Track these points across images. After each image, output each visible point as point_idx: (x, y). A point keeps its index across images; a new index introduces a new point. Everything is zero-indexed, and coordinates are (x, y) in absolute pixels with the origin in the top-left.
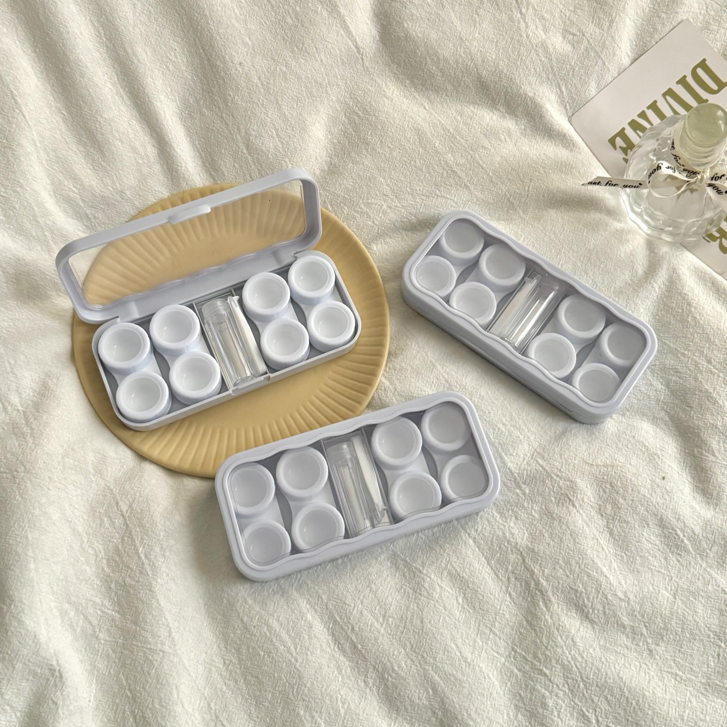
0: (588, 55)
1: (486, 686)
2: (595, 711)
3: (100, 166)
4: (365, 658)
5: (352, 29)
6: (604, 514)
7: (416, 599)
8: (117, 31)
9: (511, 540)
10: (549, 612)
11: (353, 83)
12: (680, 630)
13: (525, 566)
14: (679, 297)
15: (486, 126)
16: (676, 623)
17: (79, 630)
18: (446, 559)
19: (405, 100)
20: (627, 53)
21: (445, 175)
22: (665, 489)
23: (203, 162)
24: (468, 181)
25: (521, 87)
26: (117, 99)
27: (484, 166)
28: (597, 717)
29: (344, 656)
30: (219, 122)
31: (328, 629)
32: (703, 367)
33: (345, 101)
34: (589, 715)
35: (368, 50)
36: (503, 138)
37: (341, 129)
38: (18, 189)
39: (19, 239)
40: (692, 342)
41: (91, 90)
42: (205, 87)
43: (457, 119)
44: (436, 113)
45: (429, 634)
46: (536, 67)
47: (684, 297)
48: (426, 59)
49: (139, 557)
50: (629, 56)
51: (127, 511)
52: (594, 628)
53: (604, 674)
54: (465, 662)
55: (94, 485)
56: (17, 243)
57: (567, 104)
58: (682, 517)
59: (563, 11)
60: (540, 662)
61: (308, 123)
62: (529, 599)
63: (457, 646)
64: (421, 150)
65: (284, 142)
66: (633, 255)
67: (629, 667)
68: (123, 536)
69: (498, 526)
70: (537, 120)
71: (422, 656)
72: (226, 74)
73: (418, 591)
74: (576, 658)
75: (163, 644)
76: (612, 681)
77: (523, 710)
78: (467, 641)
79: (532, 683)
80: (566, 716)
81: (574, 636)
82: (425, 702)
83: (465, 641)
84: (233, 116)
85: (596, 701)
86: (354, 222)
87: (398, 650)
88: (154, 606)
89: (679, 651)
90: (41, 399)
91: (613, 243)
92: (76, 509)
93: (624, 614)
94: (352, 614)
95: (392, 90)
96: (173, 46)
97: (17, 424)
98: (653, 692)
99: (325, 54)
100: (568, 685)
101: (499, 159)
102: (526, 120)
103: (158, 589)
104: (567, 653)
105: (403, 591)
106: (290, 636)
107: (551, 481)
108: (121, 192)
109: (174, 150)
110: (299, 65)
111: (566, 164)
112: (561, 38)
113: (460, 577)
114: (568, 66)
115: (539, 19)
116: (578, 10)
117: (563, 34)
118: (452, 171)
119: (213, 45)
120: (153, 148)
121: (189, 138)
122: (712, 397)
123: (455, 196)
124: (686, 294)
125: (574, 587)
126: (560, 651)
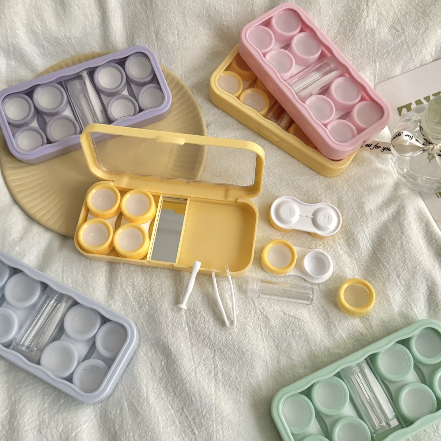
0: (402, 46)
3: (61, 19)
6: (279, 348)
9: (212, 339)
14: (398, 226)
20: (431, 54)
23: (127, 37)
30: (143, 14)
32: (392, 278)
40: (393, 259)
47: (401, 226)
50: (432, 56)
54: (147, 402)
57: (377, 76)
59: (397, 13)
60: (195, 424)
62: (206, 381)
63: (147, 390)
65: (181, 40)
74: (219, 432)
81: (224, 417)
84: (153, 13)
104: (215, 426)
107: (255, 313)
108: (69, 39)
109: (110, 23)
112: (387, 30)
114: (385, 50)
115: (378, 13)
116: (407, 16)
117: (390, 28)
120: (98, 18)
121: (123, 19)
122: (389, 301)
124: (404, 225)
125: (237, 386)
126: (211, 422)
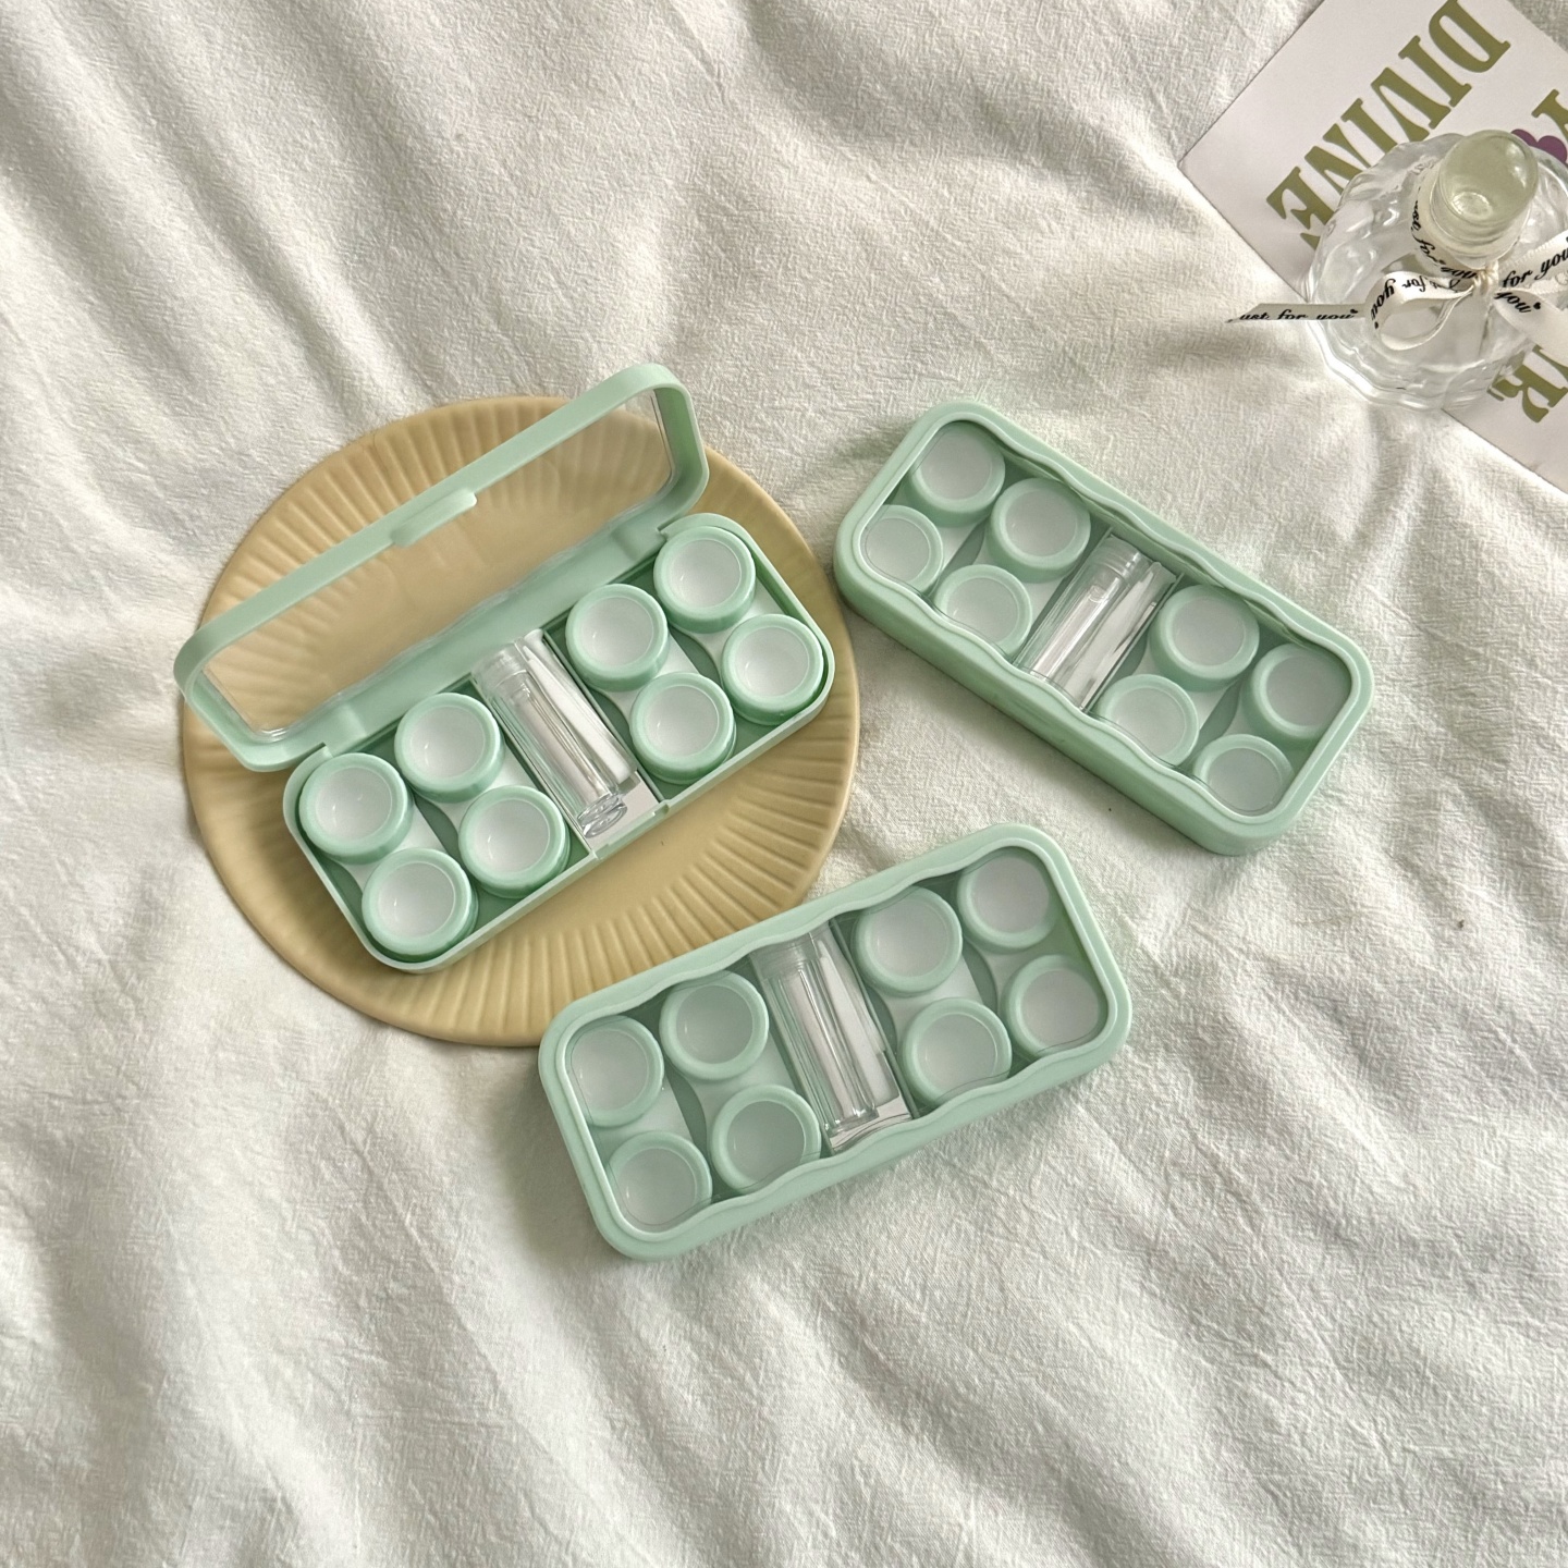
0: (1207, 17)
1: (1149, 1401)
2: (1375, 1422)
3: (188, 407)
4: (896, 1378)
5: (690, 23)
6: (1345, 1019)
7: (983, 1243)
8: (180, 100)
9: (1164, 1097)
10: (1258, 1236)
11: (706, 142)
12: (1527, 1234)
13: (1197, 1148)
14: (1453, 535)
15: (1004, 203)
16: (1517, 1221)
17: (307, 1405)
18: (1035, 1154)
19: (823, 165)
21: (931, 325)
22: (1467, 947)
23: (405, 361)
24: (981, 333)
25: (1072, 108)
26: (202, 253)
27: (1013, 294)
28: (1381, 1435)
29: (855, 1379)
30: (430, 272)
31: (815, 1329)
32: (1519, 676)
33: (695, 184)
34: (1365, 1432)
35: (729, 64)
36: (1043, 224)
37: (695, 248)
38: (20, 487)
39: (37, 595)
40: (1491, 627)
41: (141, 242)
42: (388, 198)
43: (943, 195)
44: (894, 187)
45: (1019, 1312)
46: (1098, 61)
47: (1461, 530)
48: (858, 69)
49: (408, 1236)
50: (1292, 8)
51: (365, 1142)
52: (1353, 1256)
53: (1380, 1347)
54: (1102, 1357)
55: (287, 1098)
56: (37, 604)
57: (1173, 132)
58: (1507, 1003)
60: (1252, 1341)
61: (621, 246)
62: (1215, 1214)
63: (1081, 1328)
64: (873, 276)
65: (576, 295)
66: (1347, 450)
67: (1430, 1325)
68: (365, 1194)
69: (1133, 1071)
70: (1114, 175)
71: (1013, 1358)
72: (431, 164)
73: (986, 1226)
75: (484, 1410)
76: (1398, 1358)
77: (1230, 1440)
78: (1098, 1315)
79: (1240, 1384)
80: (1319, 1440)
81: (1313, 1279)
82: (1030, 1450)
83: (1094, 1316)
84: (457, 255)
85: (1371, 1402)
86: (748, 453)
87: (961, 1353)
88: (453, 1335)
89: (1530, 1276)
90: (143, 930)
91: (1303, 428)
92: (258, 1154)
93: (1412, 1218)
94: (856, 1292)
95: (792, 147)
96: (306, 115)
97: (103, 992)
98: (1485, 1367)
99: (639, 87)
100: (1312, 1378)
101: (1041, 274)
102: (1089, 179)
103: (457, 1297)
104: (1304, 1315)
105: (954, 1229)
106: (739, 1354)
107: (1229, 962)
108: (241, 455)
109: (341, 346)
110: (587, 122)
111: (1185, 267)
113: (1068, 1185)
114: (1166, 49)
118: (945, 314)
119: (392, 101)
120: (294, 347)
121: (368, 314)
123: (957, 370)
124: (1465, 525)
125: (1302, 1177)
126: (1288, 1313)
